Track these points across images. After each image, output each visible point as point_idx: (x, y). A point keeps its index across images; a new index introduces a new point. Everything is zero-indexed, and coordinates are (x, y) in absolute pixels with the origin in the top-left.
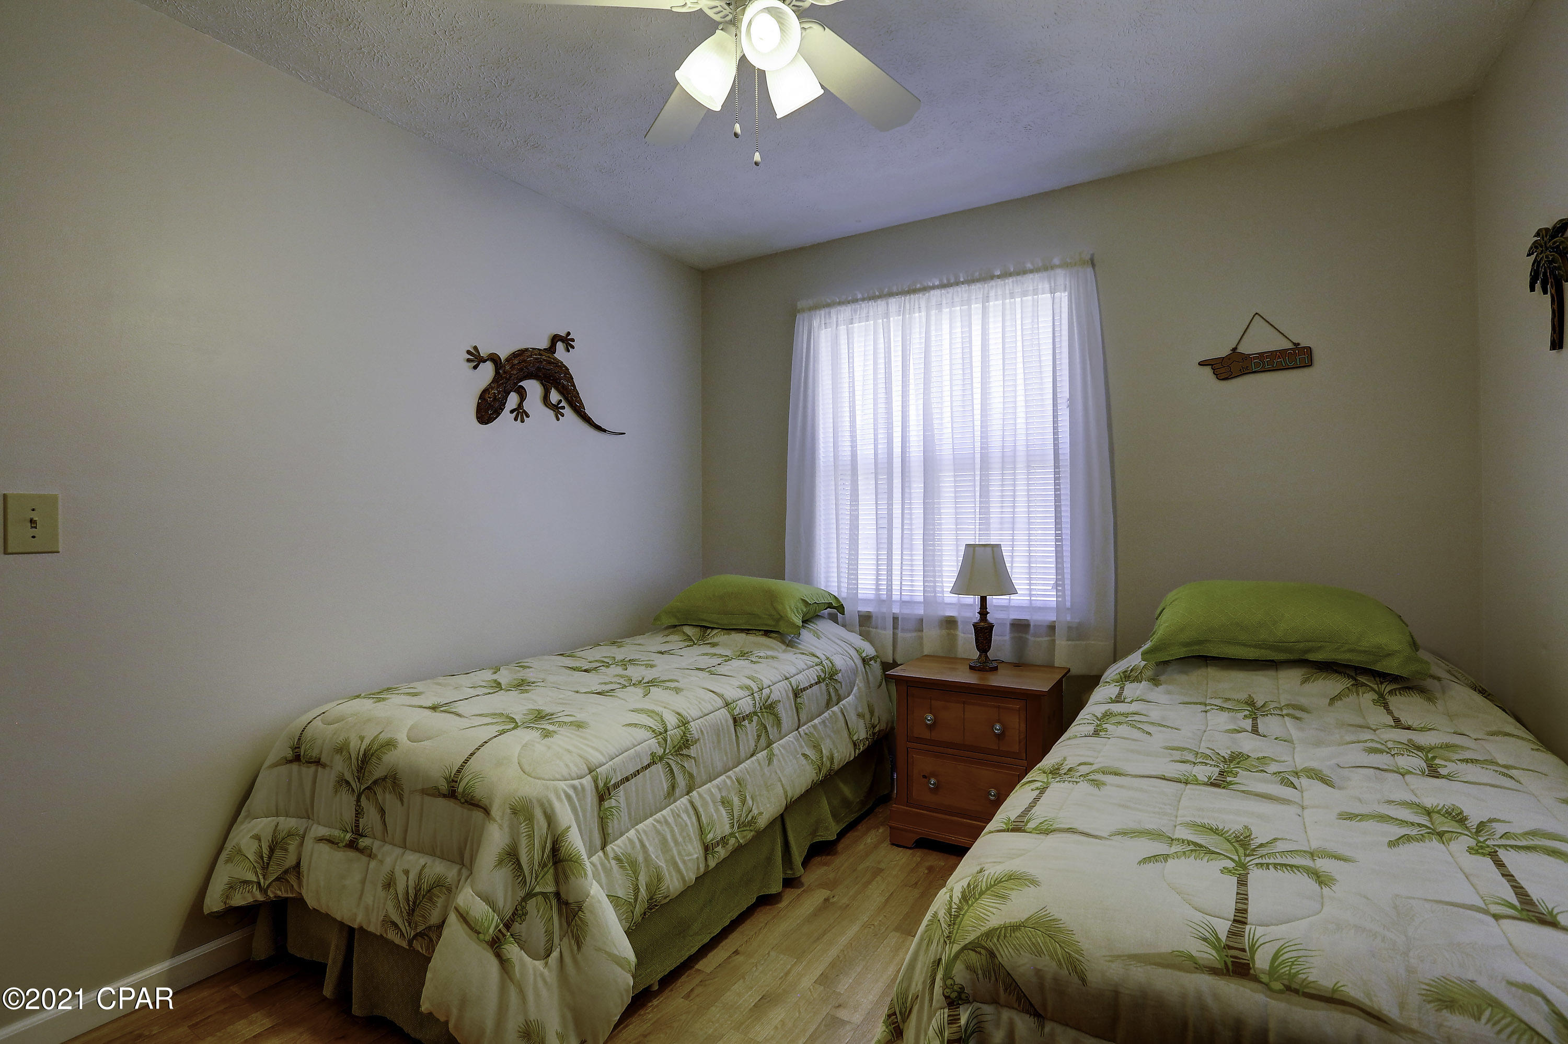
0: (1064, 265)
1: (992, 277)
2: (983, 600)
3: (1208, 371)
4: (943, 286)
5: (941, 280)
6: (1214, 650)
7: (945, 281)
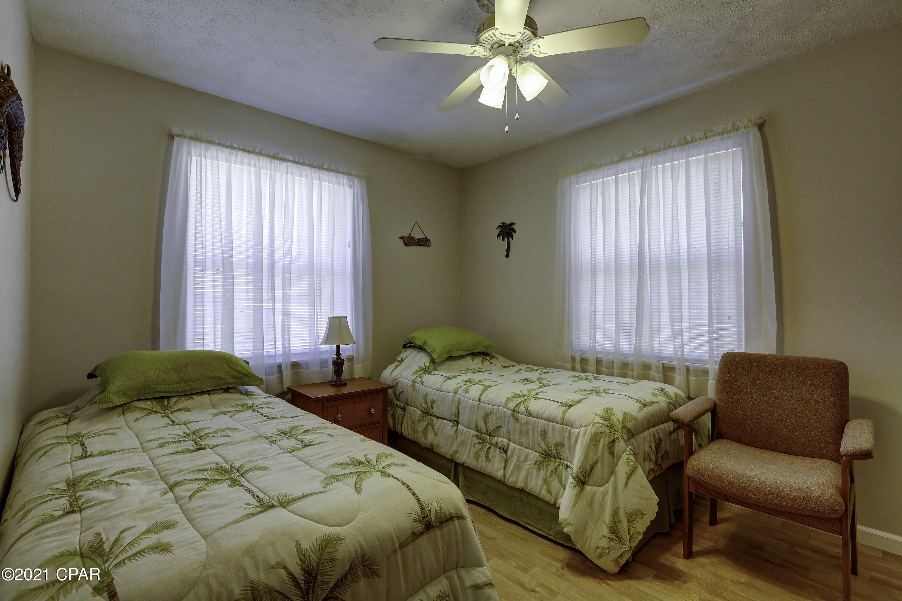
0: (356, 176)
1: (324, 169)
2: (338, 347)
3: (402, 240)
4: (294, 162)
5: (294, 158)
6: (454, 354)
7: (297, 160)
